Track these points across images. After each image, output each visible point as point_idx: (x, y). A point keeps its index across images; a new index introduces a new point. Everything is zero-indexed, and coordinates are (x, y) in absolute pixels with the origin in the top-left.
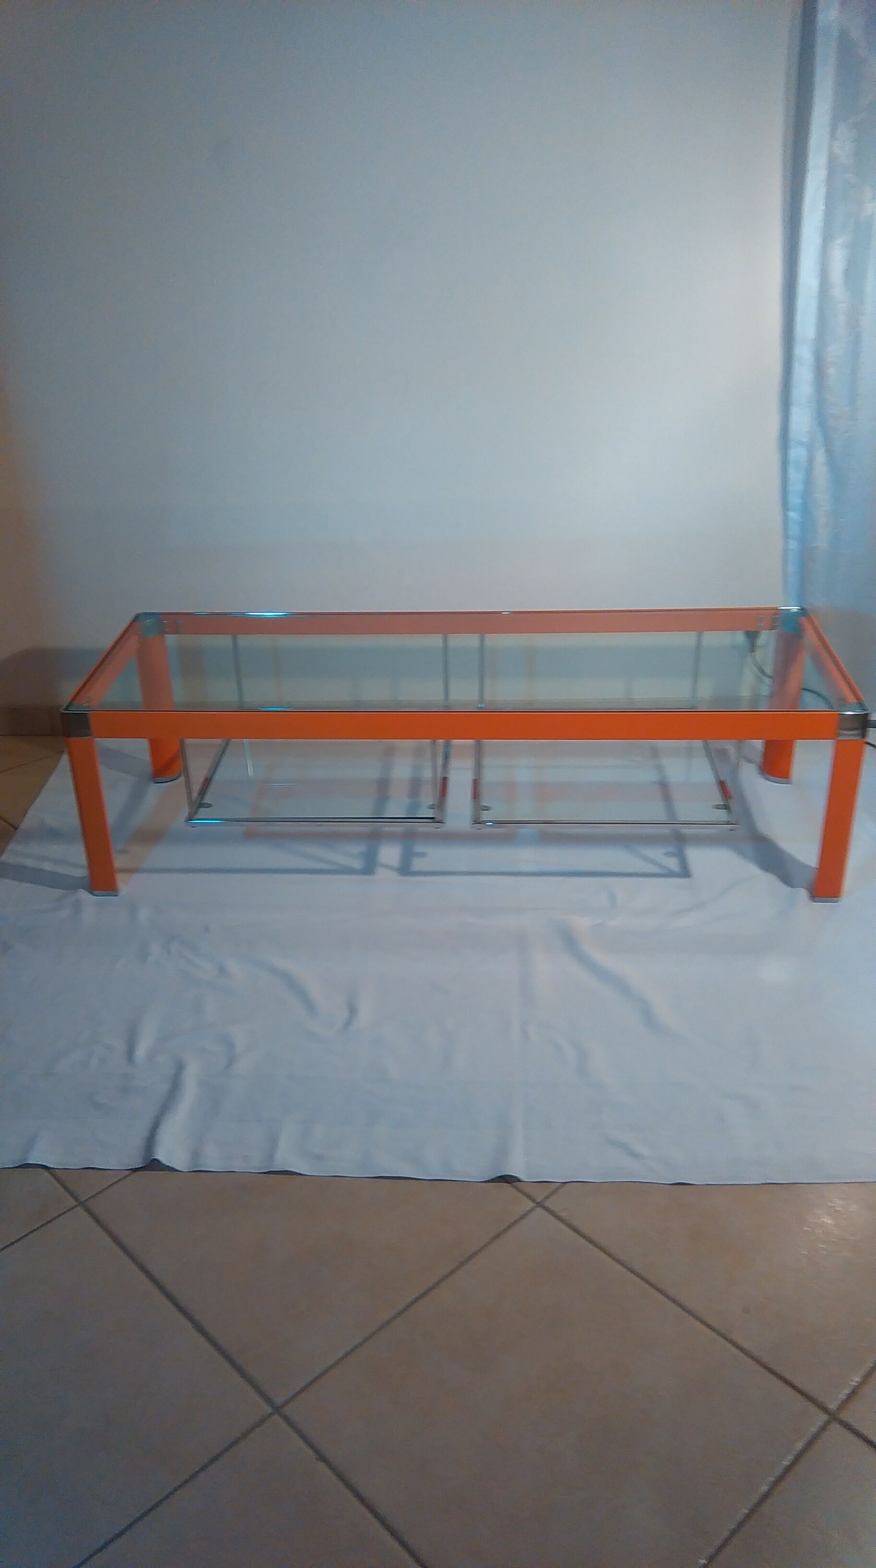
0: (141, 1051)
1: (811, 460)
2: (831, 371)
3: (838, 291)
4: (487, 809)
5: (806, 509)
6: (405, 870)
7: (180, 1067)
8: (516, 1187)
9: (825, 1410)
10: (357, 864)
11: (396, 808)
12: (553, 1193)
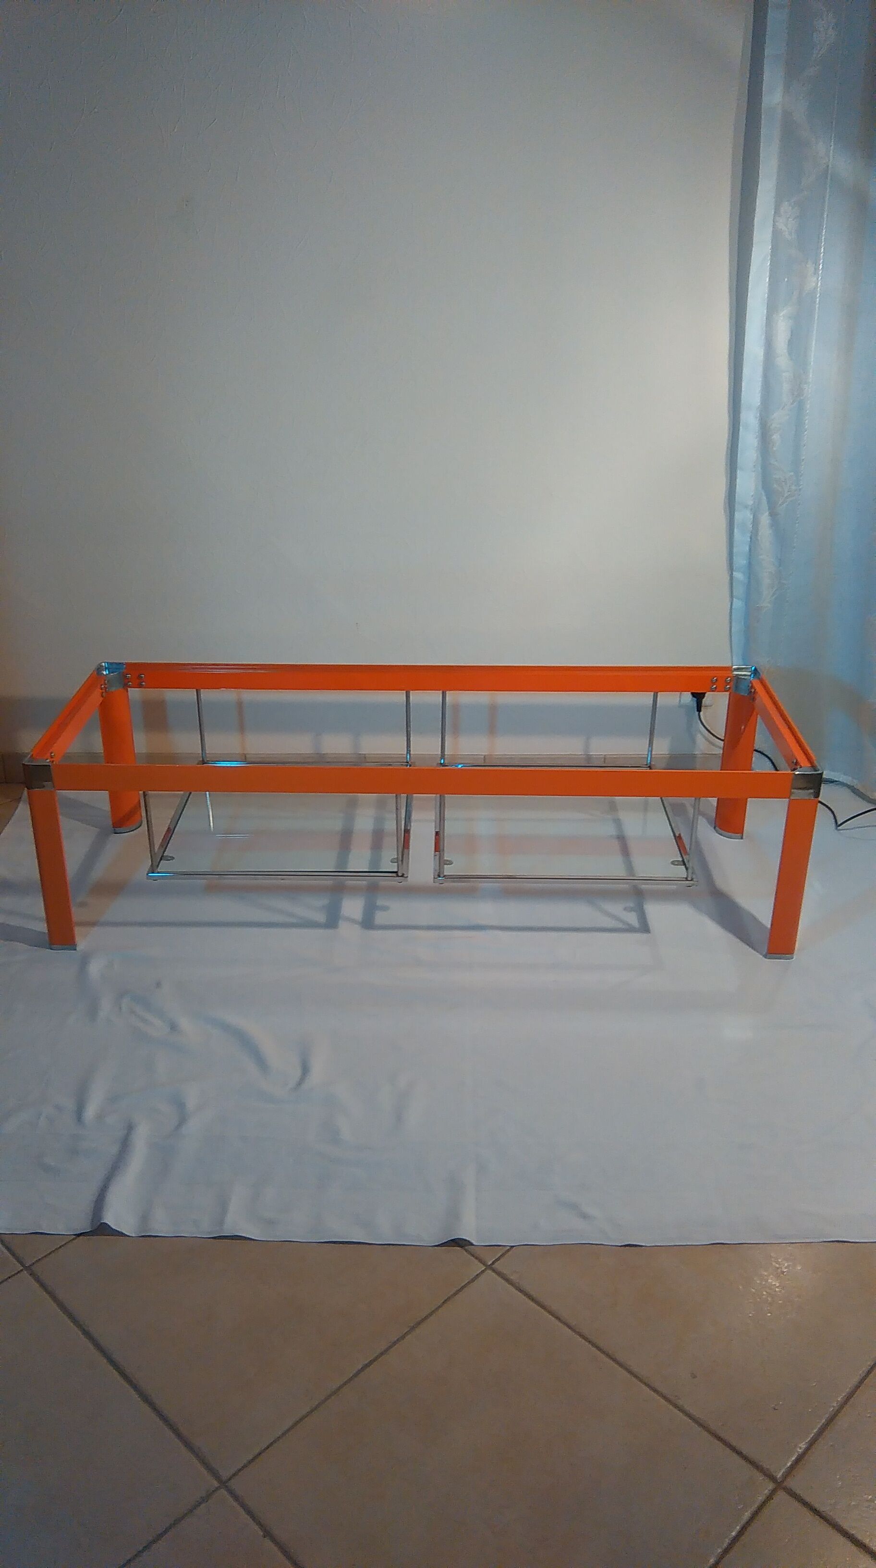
0: (90, 1112)
1: (756, 522)
2: (776, 437)
3: (783, 360)
4: (450, 863)
5: (751, 569)
6: (368, 923)
7: (130, 1128)
8: (466, 1251)
9: (772, 1478)
10: (321, 918)
11: (359, 860)
12: (502, 1255)
